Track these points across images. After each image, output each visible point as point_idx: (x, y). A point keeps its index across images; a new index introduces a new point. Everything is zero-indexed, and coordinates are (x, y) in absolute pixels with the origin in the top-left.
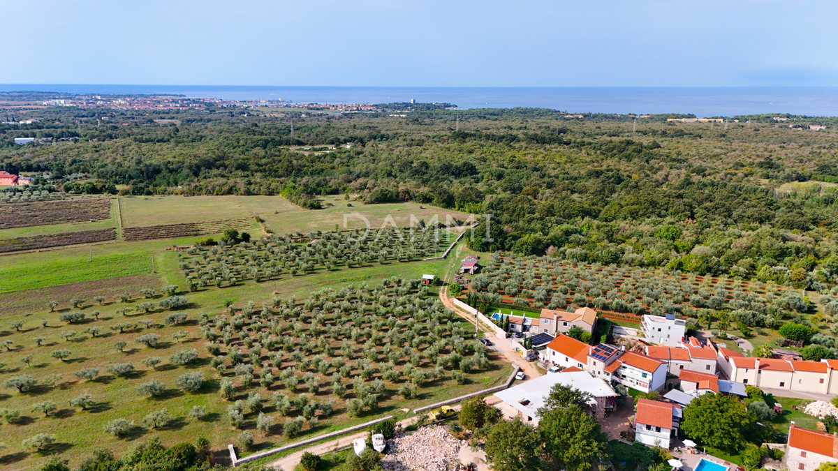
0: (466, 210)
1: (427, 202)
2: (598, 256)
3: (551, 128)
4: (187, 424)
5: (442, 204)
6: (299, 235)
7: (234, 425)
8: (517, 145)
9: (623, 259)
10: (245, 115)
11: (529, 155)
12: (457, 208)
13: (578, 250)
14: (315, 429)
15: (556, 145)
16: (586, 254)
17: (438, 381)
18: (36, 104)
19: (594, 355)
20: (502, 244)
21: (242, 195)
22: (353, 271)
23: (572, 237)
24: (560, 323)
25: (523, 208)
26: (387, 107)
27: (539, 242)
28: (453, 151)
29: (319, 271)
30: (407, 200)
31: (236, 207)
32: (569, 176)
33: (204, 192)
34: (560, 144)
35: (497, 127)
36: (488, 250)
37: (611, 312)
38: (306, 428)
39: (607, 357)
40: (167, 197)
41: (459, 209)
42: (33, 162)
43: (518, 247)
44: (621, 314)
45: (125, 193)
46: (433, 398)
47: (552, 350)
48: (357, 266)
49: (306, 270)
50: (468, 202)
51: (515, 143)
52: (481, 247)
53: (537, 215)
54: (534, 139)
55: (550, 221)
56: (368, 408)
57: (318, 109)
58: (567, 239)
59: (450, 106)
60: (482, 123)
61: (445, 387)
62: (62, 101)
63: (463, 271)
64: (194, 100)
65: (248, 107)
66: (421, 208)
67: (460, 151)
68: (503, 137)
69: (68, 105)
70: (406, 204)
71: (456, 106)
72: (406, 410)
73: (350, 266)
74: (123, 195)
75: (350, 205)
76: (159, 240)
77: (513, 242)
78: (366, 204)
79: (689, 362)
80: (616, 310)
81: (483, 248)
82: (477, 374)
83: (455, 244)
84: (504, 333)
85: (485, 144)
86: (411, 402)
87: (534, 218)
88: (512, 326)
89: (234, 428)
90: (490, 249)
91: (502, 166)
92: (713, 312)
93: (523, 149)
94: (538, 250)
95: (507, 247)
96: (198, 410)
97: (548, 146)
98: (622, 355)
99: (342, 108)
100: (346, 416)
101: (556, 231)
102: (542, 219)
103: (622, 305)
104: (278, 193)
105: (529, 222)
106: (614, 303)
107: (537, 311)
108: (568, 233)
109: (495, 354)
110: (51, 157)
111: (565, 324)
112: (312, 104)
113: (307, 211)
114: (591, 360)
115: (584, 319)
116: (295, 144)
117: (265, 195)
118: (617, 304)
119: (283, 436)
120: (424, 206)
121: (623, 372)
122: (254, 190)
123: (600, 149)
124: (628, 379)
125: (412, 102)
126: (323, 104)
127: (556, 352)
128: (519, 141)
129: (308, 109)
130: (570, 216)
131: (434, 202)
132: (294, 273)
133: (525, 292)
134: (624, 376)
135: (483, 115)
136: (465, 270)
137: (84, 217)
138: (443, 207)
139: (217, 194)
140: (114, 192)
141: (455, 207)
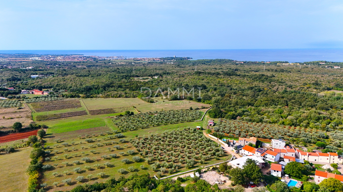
0: (206, 102)
1: (191, 100)
2: (255, 119)
3: (232, 69)
4: (139, 170)
5: (197, 101)
6: (150, 112)
7: (154, 170)
8: (220, 77)
9: (264, 121)
10: (111, 64)
11: (225, 80)
12: (202, 102)
13: (248, 118)
14: (177, 172)
15: (235, 76)
16: (251, 119)
17: (209, 159)
18: (27, 59)
19: (257, 151)
20: (221, 115)
21: (124, 98)
22: (172, 125)
23: (245, 113)
24: (245, 142)
25: (227, 103)
26: (165, 59)
27: (234, 115)
28: (196, 79)
29: (161, 125)
30: (183, 99)
31: (124, 102)
32: (241, 89)
33: (110, 96)
34: (236, 76)
35: (210, 68)
36: (216, 118)
37: (261, 139)
38: (175, 171)
39: (261, 151)
40: (98, 99)
41: (203, 103)
42: (42, 85)
43: (227, 117)
44: (264, 139)
45: (83, 97)
46: (209, 164)
47: (244, 150)
48: (173, 123)
49: (157, 125)
50: (206, 100)
51: (219, 76)
52: (214, 116)
54: (226, 74)
55: (237, 107)
56: (191, 166)
57: (138, 60)
58: (244, 114)
59: (190, 58)
60: (205, 67)
61: (212, 161)
62: (37, 58)
63: (209, 125)
64: (88, 57)
65: (110, 60)
66: (189, 102)
67: (199, 79)
68: (214, 73)
69: (39, 60)
70: (183, 100)
71: (192, 58)
72: (202, 167)
73: (171, 123)
74: (83, 98)
75: (164, 101)
76: (102, 115)
77: (225, 115)
78: (169, 101)
79: (286, 154)
80: (262, 138)
82: (221, 157)
83: (204, 116)
84: (228, 145)
85: (207, 76)
86: (203, 165)
87: (231, 106)
88: (230, 143)
89: (153, 171)
90: (217, 117)
91: (216, 85)
92: (295, 139)
93: (222, 78)
94: (234, 117)
95: (223, 116)
96: (142, 167)
97: (232, 77)
98: (266, 151)
99: (147, 60)
100: (185, 168)
101: (240, 111)
102: (234, 106)
103: (264, 136)
104: (137, 97)
105: (230, 108)
106: (262, 136)
107: (237, 138)
108: (244, 112)
109: (226, 151)
110: (49, 83)
111: (247, 142)
112: (135, 58)
113: (149, 103)
114: (256, 152)
115: (253, 140)
116: (136, 77)
117: (133, 97)
118: (263, 136)
119: (169, 174)
120: (190, 101)
121: (266, 156)
122: (128, 96)
123: (252, 78)
124: (268, 158)
125: (174, 57)
126: (139, 58)
127: (245, 151)
128: (220, 75)
129: (134, 60)
130: (244, 105)
131: (194, 100)
132: (153, 126)
133: (232, 132)
134: (267, 157)
135: (204, 62)
137: (73, 107)
138: (197, 102)
139: (115, 98)
140: (79, 97)
141: (201, 102)
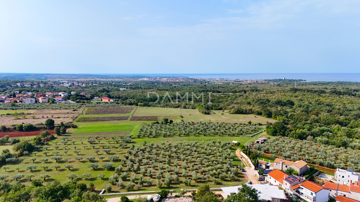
0: (277, 119)
1: (260, 115)
2: (334, 142)
3: (350, 89)
5: (266, 116)
8: (324, 95)
9: (350, 145)
10: (207, 83)
13: (325, 139)
15: (347, 95)
16: (328, 141)
18: (137, 80)
19: (286, 179)
20: (284, 133)
23: (324, 133)
24: (284, 166)
26: (271, 81)
27: (304, 134)
28: (288, 96)
30: (250, 114)
32: (346, 109)
33: (169, 106)
34: (349, 95)
35: (317, 88)
36: (276, 136)
39: (292, 181)
40: (154, 108)
41: (274, 119)
43: (292, 135)
50: (278, 115)
52: (272, 133)
53: (309, 122)
54: (334, 93)
55: (316, 125)
58: (322, 134)
60: (312, 86)
62: (146, 79)
63: (256, 142)
66: (255, 117)
67: (291, 96)
68: (317, 91)
75: (223, 114)
77: (290, 132)
78: (230, 114)
79: (349, 194)
80: (325, 166)
81: (274, 134)
82: (227, 182)
84: (254, 167)
85: (306, 94)
87: (306, 123)
88: (261, 165)
90: (277, 135)
91: (311, 103)
93: (327, 97)
94: (302, 137)
95: (286, 134)
97: (341, 96)
98: (302, 182)
99: (249, 81)
101: (316, 130)
102: (311, 124)
105: (304, 125)
108: (323, 131)
109: (244, 175)
111: (286, 166)
113: (203, 115)
114: (285, 182)
115: (296, 165)
117: (191, 109)
118: (329, 163)
120: (257, 116)
124: (304, 195)
125: (283, 79)
127: (271, 177)
128: (325, 93)
130: (328, 124)
131: (263, 115)
133: (280, 153)
134: (302, 193)
135: (315, 84)
136: (257, 142)
141: (272, 118)
